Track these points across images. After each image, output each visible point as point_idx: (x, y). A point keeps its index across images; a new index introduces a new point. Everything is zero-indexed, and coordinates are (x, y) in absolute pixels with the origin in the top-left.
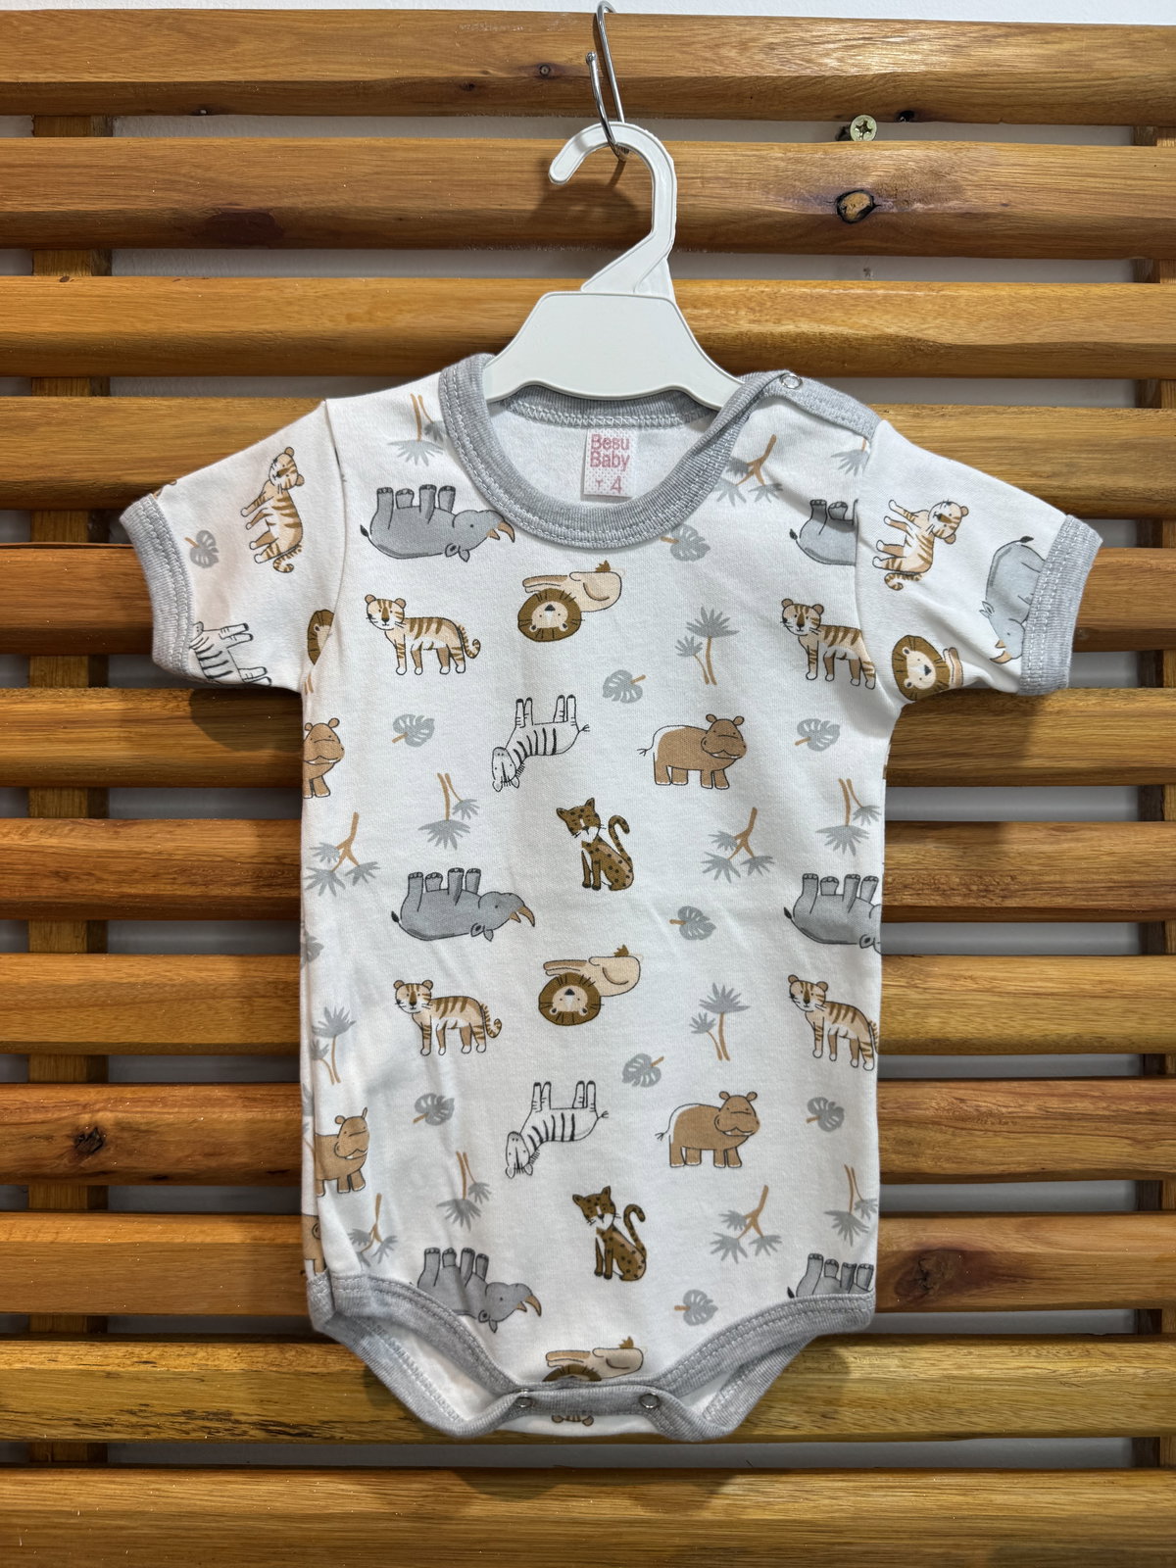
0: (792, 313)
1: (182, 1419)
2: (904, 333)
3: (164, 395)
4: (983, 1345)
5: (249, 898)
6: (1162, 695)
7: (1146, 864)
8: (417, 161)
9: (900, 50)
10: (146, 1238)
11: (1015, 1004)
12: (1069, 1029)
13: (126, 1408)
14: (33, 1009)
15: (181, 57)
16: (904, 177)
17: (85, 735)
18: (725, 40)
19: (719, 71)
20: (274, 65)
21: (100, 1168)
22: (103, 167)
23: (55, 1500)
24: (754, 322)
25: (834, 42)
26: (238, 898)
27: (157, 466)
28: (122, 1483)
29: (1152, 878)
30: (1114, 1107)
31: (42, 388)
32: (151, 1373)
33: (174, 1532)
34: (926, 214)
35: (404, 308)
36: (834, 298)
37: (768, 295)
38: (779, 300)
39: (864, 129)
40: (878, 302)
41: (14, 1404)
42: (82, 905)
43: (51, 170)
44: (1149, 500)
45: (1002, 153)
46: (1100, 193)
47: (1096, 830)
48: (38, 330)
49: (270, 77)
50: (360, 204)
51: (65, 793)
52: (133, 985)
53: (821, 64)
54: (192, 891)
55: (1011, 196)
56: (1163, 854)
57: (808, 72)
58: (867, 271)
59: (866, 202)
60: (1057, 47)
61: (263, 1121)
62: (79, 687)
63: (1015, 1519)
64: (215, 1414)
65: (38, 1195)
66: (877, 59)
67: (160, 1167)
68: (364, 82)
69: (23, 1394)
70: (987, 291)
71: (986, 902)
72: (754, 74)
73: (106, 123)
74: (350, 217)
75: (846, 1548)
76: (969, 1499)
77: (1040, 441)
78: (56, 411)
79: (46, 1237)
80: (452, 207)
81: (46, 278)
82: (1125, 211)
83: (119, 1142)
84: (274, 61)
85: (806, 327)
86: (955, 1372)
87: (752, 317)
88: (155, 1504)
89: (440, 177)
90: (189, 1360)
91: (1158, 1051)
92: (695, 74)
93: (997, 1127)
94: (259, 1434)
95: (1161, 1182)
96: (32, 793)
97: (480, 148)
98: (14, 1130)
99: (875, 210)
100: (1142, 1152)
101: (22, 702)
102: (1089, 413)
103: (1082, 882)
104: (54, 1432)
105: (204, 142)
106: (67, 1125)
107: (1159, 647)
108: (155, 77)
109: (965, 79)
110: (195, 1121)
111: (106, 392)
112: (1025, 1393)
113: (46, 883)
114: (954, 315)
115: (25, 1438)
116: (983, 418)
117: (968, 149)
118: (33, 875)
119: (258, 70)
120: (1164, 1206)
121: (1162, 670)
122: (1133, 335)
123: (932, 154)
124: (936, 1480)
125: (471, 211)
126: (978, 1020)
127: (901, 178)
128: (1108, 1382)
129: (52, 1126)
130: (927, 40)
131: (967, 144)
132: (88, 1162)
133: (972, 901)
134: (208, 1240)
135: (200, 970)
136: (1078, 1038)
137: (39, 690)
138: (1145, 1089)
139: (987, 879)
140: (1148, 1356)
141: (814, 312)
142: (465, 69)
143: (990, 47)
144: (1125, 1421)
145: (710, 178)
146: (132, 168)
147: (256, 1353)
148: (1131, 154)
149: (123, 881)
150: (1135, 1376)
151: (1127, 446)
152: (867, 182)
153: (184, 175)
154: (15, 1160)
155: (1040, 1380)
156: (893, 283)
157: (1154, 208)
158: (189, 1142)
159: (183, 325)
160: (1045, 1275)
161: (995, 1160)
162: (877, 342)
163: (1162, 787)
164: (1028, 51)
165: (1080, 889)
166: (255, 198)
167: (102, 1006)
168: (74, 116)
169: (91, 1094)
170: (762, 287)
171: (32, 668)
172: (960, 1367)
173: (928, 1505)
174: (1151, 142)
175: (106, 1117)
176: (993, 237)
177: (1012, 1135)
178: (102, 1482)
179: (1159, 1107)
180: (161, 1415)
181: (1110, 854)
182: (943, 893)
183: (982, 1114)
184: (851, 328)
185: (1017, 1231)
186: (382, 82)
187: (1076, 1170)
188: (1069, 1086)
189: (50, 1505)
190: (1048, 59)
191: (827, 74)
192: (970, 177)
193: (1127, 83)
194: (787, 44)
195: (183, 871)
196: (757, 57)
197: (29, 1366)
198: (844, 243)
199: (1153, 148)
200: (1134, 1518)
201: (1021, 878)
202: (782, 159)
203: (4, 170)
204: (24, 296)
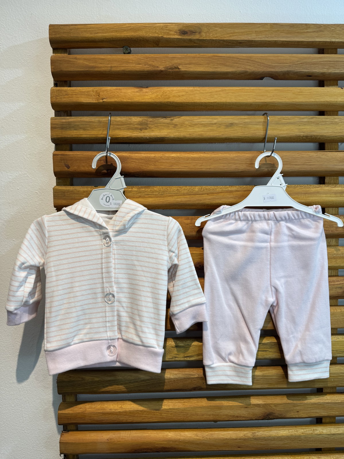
203: (329, 62)
204: (335, 92)
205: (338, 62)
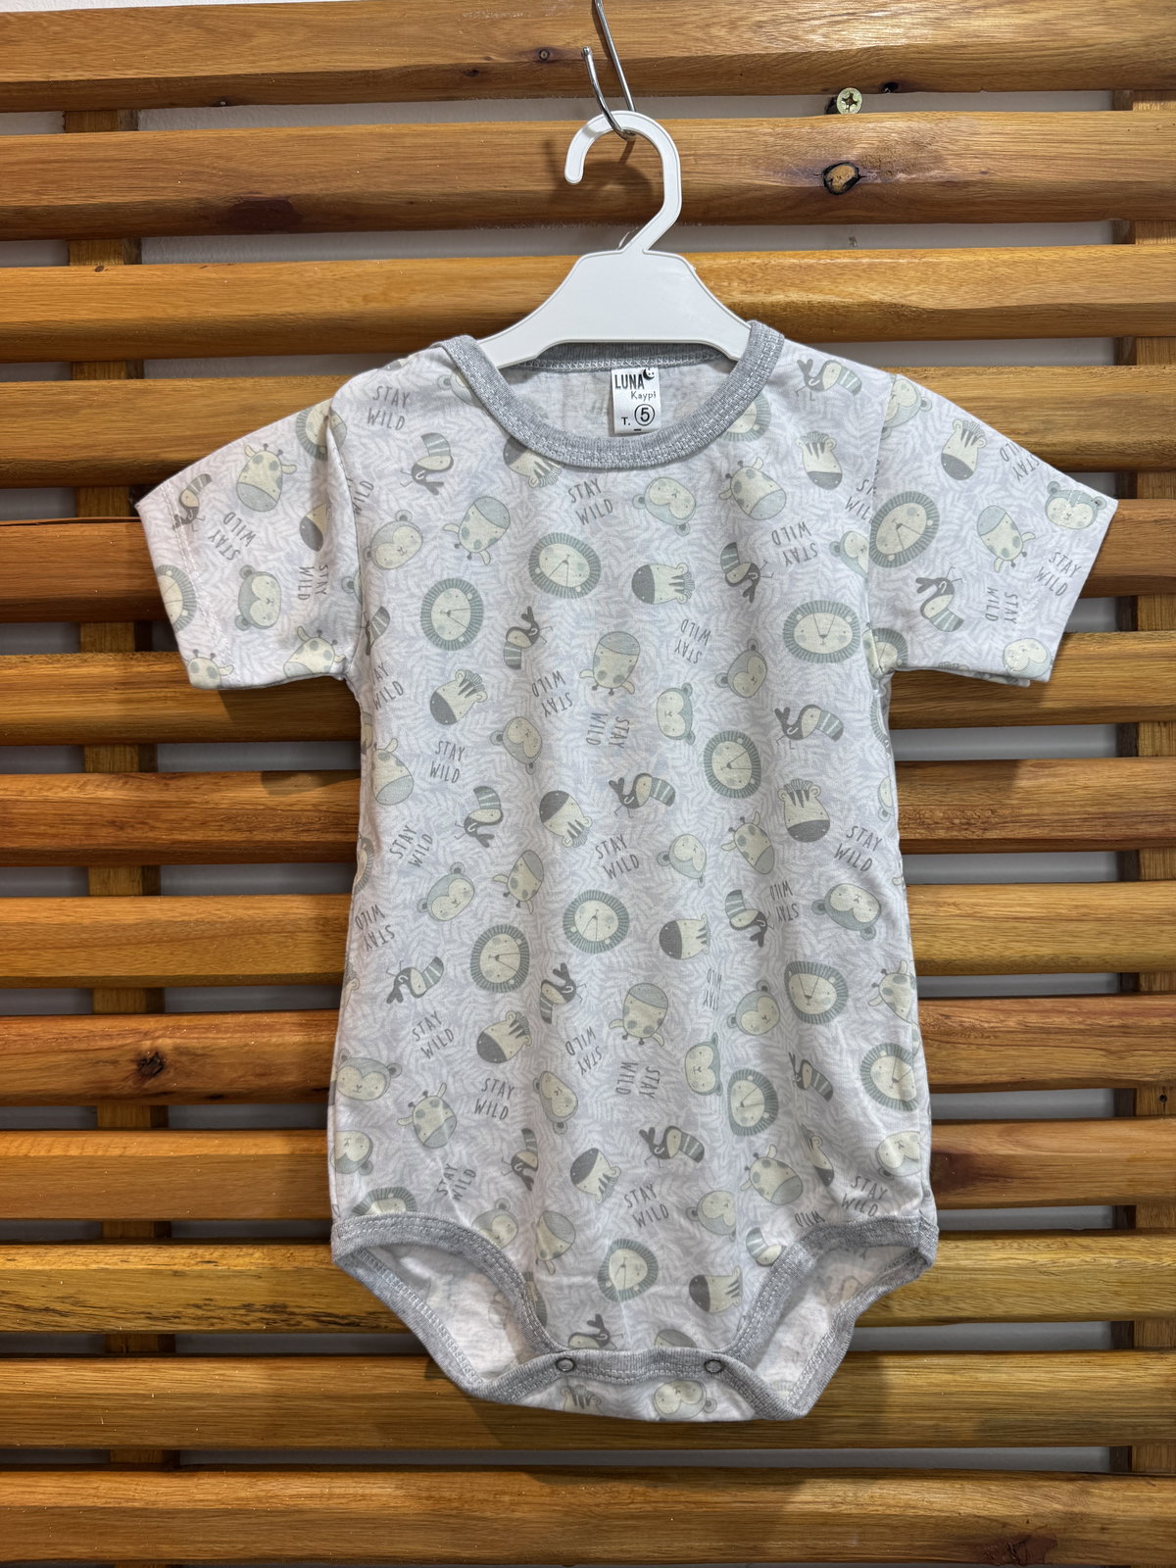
0: (783, 283)
1: (242, 1312)
2: (888, 299)
3: (195, 375)
4: (970, 1239)
5: (290, 842)
6: (1135, 638)
7: (1119, 796)
8: (426, 146)
9: (883, 24)
10: (205, 1151)
11: (996, 928)
12: (1046, 950)
13: (192, 1302)
14: (96, 946)
15: (201, 52)
16: (888, 149)
17: (134, 696)
18: (715, 20)
19: (711, 50)
20: (290, 57)
21: (161, 1089)
22: (131, 160)
23: (132, 1384)
24: (746, 292)
25: (819, 18)
26: (280, 842)
27: (192, 444)
28: (190, 1370)
29: (1124, 809)
30: (1089, 1022)
31: (82, 372)
32: (213, 1271)
33: (238, 1412)
34: (909, 184)
35: (417, 288)
36: (822, 267)
37: (759, 266)
38: (770, 271)
39: (850, 101)
40: (864, 271)
41: (93, 1300)
42: (137, 851)
43: (84, 165)
44: (1122, 453)
45: (982, 122)
46: (1075, 159)
47: (1072, 766)
48: (77, 317)
49: (285, 69)
50: (372, 189)
51: (117, 749)
52: (185, 923)
53: (807, 41)
54: (238, 837)
55: (989, 163)
56: (1135, 787)
57: (794, 49)
58: (853, 240)
59: (851, 173)
60: (1033, 16)
61: (309, 1043)
62: (126, 651)
63: (998, 1394)
64: (271, 1307)
65: (106, 1115)
66: (860, 34)
67: (216, 1087)
68: (374, 71)
69: (98, 1291)
70: (967, 257)
71: (969, 835)
72: (742, 52)
73: (132, 116)
74: (365, 202)
75: (844, 1420)
76: (958, 1378)
77: (1019, 400)
78: (96, 394)
79: (117, 1152)
80: (460, 190)
81: (82, 268)
82: (1100, 175)
83: (178, 1065)
84: (288, 53)
85: (795, 296)
86: (943, 1264)
87: (744, 288)
88: (221, 1387)
89: (447, 161)
90: (247, 1260)
91: (1130, 970)
92: (687, 54)
93: (980, 1041)
94: (313, 1324)
95: (1135, 1090)
96: (87, 749)
97: (485, 133)
98: (83, 1056)
99: (860, 181)
100: (1115, 1062)
101: (76, 666)
102: (1065, 371)
103: (1058, 814)
104: (128, 1324)
105: (225, 133)
106: (130, 1050)
107: (1133, 593)
108: (176, 72)
109: (945, 51)
110: (246, 1045)
111: (140, 375)
112: (1007, 1281)
113: (104, 832)
114: (936, 281)
115: (103, 1330)
116: (964, 379)
117: (948, 119)
118: (91, 825)
119: (273, 63)
120: (1138, 1112)
121: (1136, 615)
122: (1107, 295)
123: (914, 125)
124: (926, 1361)
125: (476, 193)
126: (962, 943)
127: (884, 149)
128: (1084, 1271)
129: (119, 1052)
130: (909, 14)
131: (947, 114)
132: (150, 1084)
133: (955, 833)
134: (261, 1152)
135: (247, 909)
136: (1055, 958)
137: (90, 655)
138: (1119, 1005)
139: (969, 813)
140: (1122, 1248)
141: (803, 282)
142: (466, 55)
143: (969, 19)
144: (1100, 1305)
145: (703, 155)
146: (158, 161)
147: (308, 1254)
148: (1106, 120)
149: (174, 829)
150: (1109, 1265)
151: (1101, 403)
152: (852, 155)
153: (208, 167)
154: (85, 1083)
155: (1021, 1269)
156: (877, 252)
157: (1127, 171)
158: (241, 1064)
159: (213, 309)
160: (1025, 1175)
161: (978, 1071)
162: (863, 309)
163: (1136, 725)
164: (1006, 21)
165: (1056, 821)
166: (274, 186)
167: (159, 942)
168: (102, 110)
169: (150, 1023)
170: (755, 259)
171: (82, 635)
172: (948, 1259)
173: (919, 1382)
174: (1128, 107)
175: (166, 1043)
176: (974, 204)
177: (994, 1048)
178: (173, 1369)
179: (1130, 1021)
180: (224, 1308)
181: (1085, 788)
182: (928, 827)
183: (966, 1028)
184: (838, 296)
185: (1000, 1136)
186: (391, 71)
187: (1054, 1079)
188: (1048, 1003)
189: (127, 1389)
190: (1026, 27)
191: (813, 50)
192: (950, 147)
193: (1102, 50)
194: (774, 22)
195: (229, 819)
196: (746, 36)
197: (102, 1266)
198: (831, 214)
199: (1128, 112)
200: (1108, 1393)
201: (1001, 812)
202: (770, 134)
203: (39, 166)
204: (62, 285)
205: (78, 165)
